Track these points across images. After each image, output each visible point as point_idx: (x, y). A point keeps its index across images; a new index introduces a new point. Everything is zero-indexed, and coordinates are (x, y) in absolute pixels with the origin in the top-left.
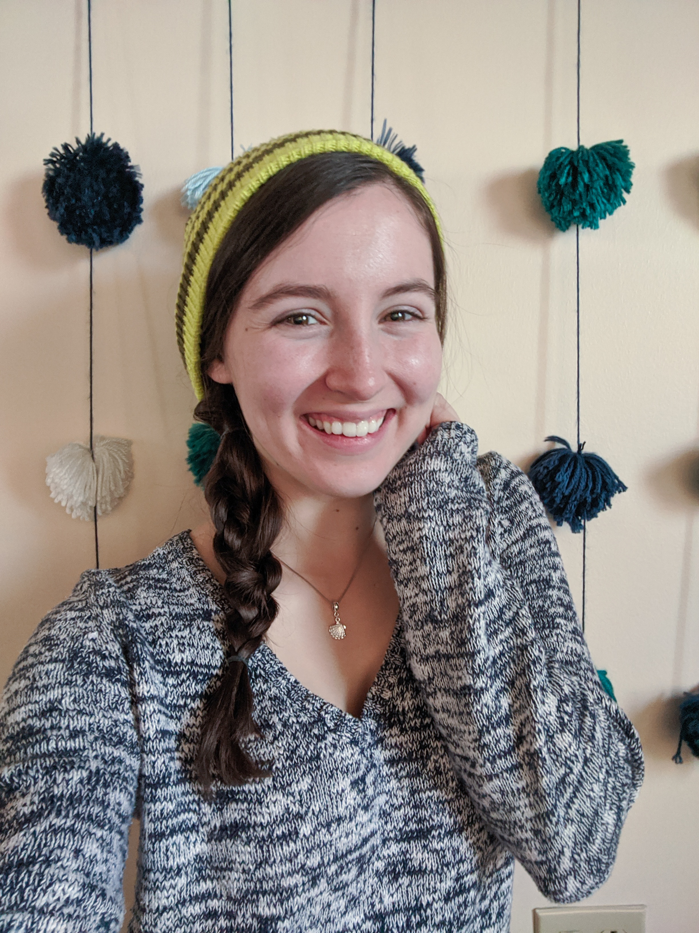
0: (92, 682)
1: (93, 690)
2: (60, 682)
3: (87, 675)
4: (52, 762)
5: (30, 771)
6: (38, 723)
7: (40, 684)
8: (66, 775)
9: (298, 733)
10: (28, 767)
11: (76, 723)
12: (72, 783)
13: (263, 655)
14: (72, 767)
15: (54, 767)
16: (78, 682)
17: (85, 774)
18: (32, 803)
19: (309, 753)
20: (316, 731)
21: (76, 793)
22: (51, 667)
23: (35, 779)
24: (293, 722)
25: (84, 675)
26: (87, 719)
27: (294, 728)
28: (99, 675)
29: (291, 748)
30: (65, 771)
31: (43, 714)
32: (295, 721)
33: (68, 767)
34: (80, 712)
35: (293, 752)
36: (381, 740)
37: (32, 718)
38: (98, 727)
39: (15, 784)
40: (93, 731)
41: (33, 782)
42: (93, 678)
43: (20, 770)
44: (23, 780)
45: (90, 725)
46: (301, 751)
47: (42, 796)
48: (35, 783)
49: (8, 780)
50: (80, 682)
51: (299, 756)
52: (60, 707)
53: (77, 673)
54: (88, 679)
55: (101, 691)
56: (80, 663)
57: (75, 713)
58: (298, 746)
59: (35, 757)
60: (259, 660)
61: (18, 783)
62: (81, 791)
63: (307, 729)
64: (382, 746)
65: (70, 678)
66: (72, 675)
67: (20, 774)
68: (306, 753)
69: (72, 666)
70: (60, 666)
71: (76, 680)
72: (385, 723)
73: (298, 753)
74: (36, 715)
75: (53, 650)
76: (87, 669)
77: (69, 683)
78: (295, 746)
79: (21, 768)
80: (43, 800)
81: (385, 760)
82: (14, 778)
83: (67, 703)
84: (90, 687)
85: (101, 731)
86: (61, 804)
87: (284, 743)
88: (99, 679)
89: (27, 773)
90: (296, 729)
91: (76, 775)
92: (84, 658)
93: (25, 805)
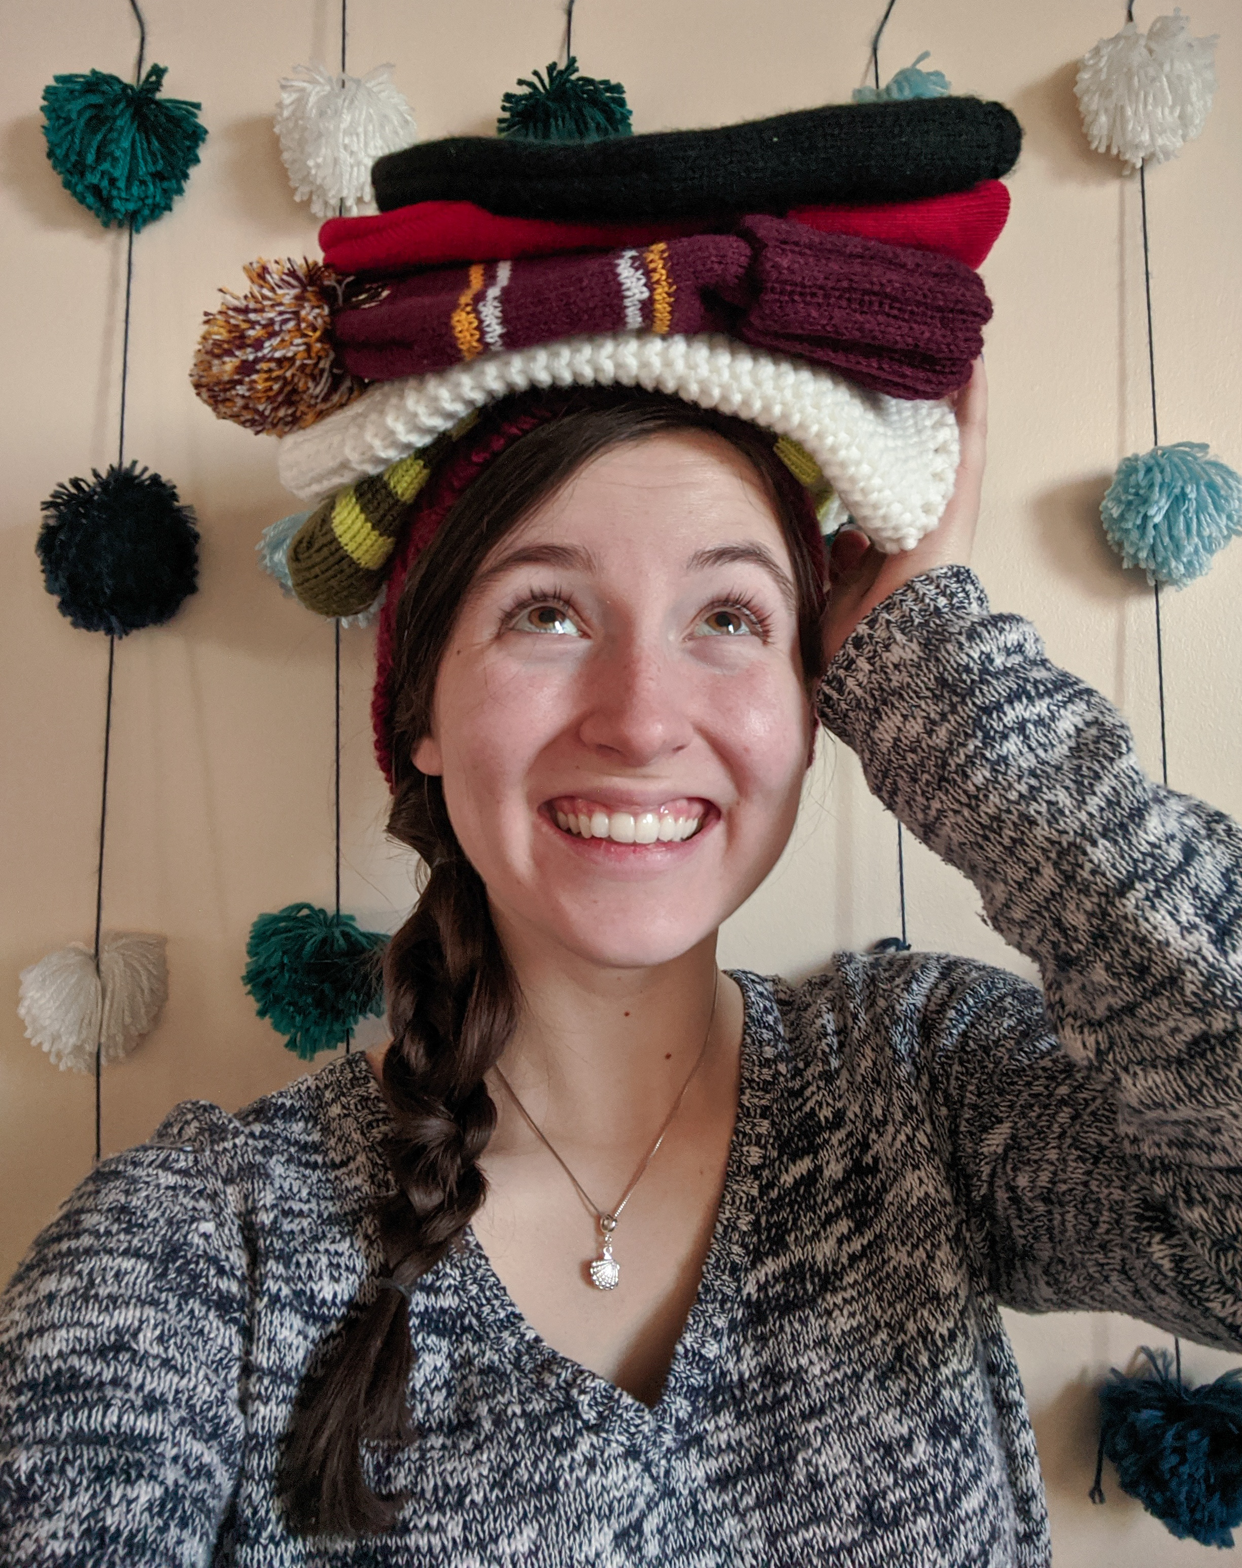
0: (192, 1311)
1: (189, 1328)
2: (139, 1297)
3: (185, 1297)
4: (108, 1458)
5: (68, 1469)
6: (90, 1367)
7: (103, 1292)
8: (129, 1489)
9: (520, 1437)
10: (66, 1459)
11: (155, 1384)
12: (137, 1507)
13: (482, 1289)
14: (140, 1476)
15: (110, 1470)
16: (170, 1307)
17: (159, 1492)
18: (68, 1536)
19: (537, 1478)
20: (557, 1431)
21: (138, 1531)
22: (127, 1264)
23: (74, 1486)
24: (514, 1414)
25: (181, 1296)
26: (176, 1379)
27: (513, 1425)
28: (205, 1302)
29: (503, 1465)
30: (129, 1481)
31: (102, 1352)
32: (518, 1411)
33: (133, 1474)
34: (167, 1363)
35: (507, 1474)
36: (698, 1439)
37: (80, 1355)
38: (190, 1398)
39: (35, 1488)
40: (179, 1406)
41: (68, 1492)
42: (194, 1304)
43: (50, 1461)
44: (52, 1484)
45: (177, 1392)
46: (522, 1473)
47: (85, 1526)
48: (73, 1495)
49: (23, 1477)
50: (172, 1306)
51: (518, 1483)
52: (135, 1346)
53: (171, 1289)
54: (187, 1303)
55: (201, 1332)
56: (179, 1271)
57: (157, 1362)
58: (516, 1464)
59: (78, 1438)
60: (472, 1298)
61: (41, 1488)
62: (146, 1527)
63: (539, 1428)
64: (701, 1451)
65: (156, 1296)
66: (161, 1290)
67: (48, 1471)
68: (531, 1479)
69: (164, 1274)
70: (142, 1267)
71: (167, 1302)
72: (705, 1406)
73: (515, 1476)
74: (87, 1351)
75: (134, 1234)
76: (188, 1286)
77: (154, 1303)
78: (511, 1461)
79: (54, 1459)
80: (87, 1533)
81: (708, 1479)
82: (37, 1476)
83: (146, 1341)
84: (186, 1322)
85: (192, 1408)
86: (115, 1551)
87: (492, 1456)
88: (204, 1309)
89: (62, 1471)
90: (518, 1428)
91: (145, 1492)
92: (188, 1263)
93: (54, 1536)
